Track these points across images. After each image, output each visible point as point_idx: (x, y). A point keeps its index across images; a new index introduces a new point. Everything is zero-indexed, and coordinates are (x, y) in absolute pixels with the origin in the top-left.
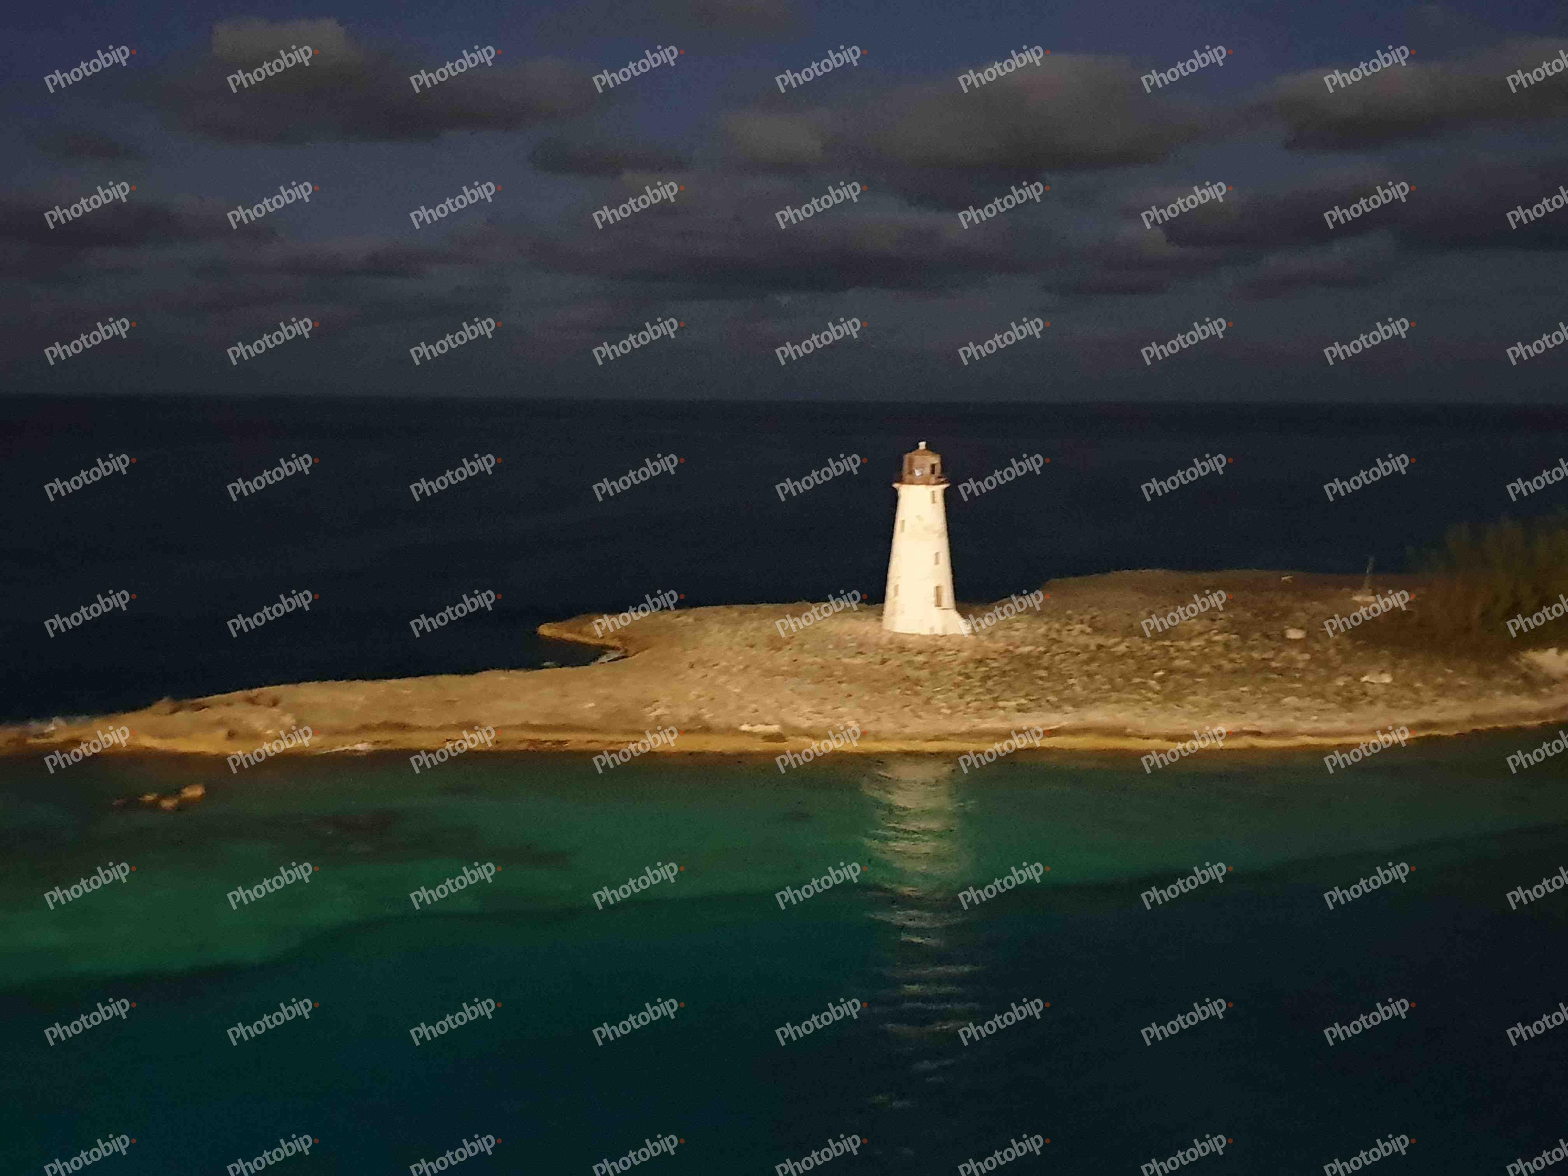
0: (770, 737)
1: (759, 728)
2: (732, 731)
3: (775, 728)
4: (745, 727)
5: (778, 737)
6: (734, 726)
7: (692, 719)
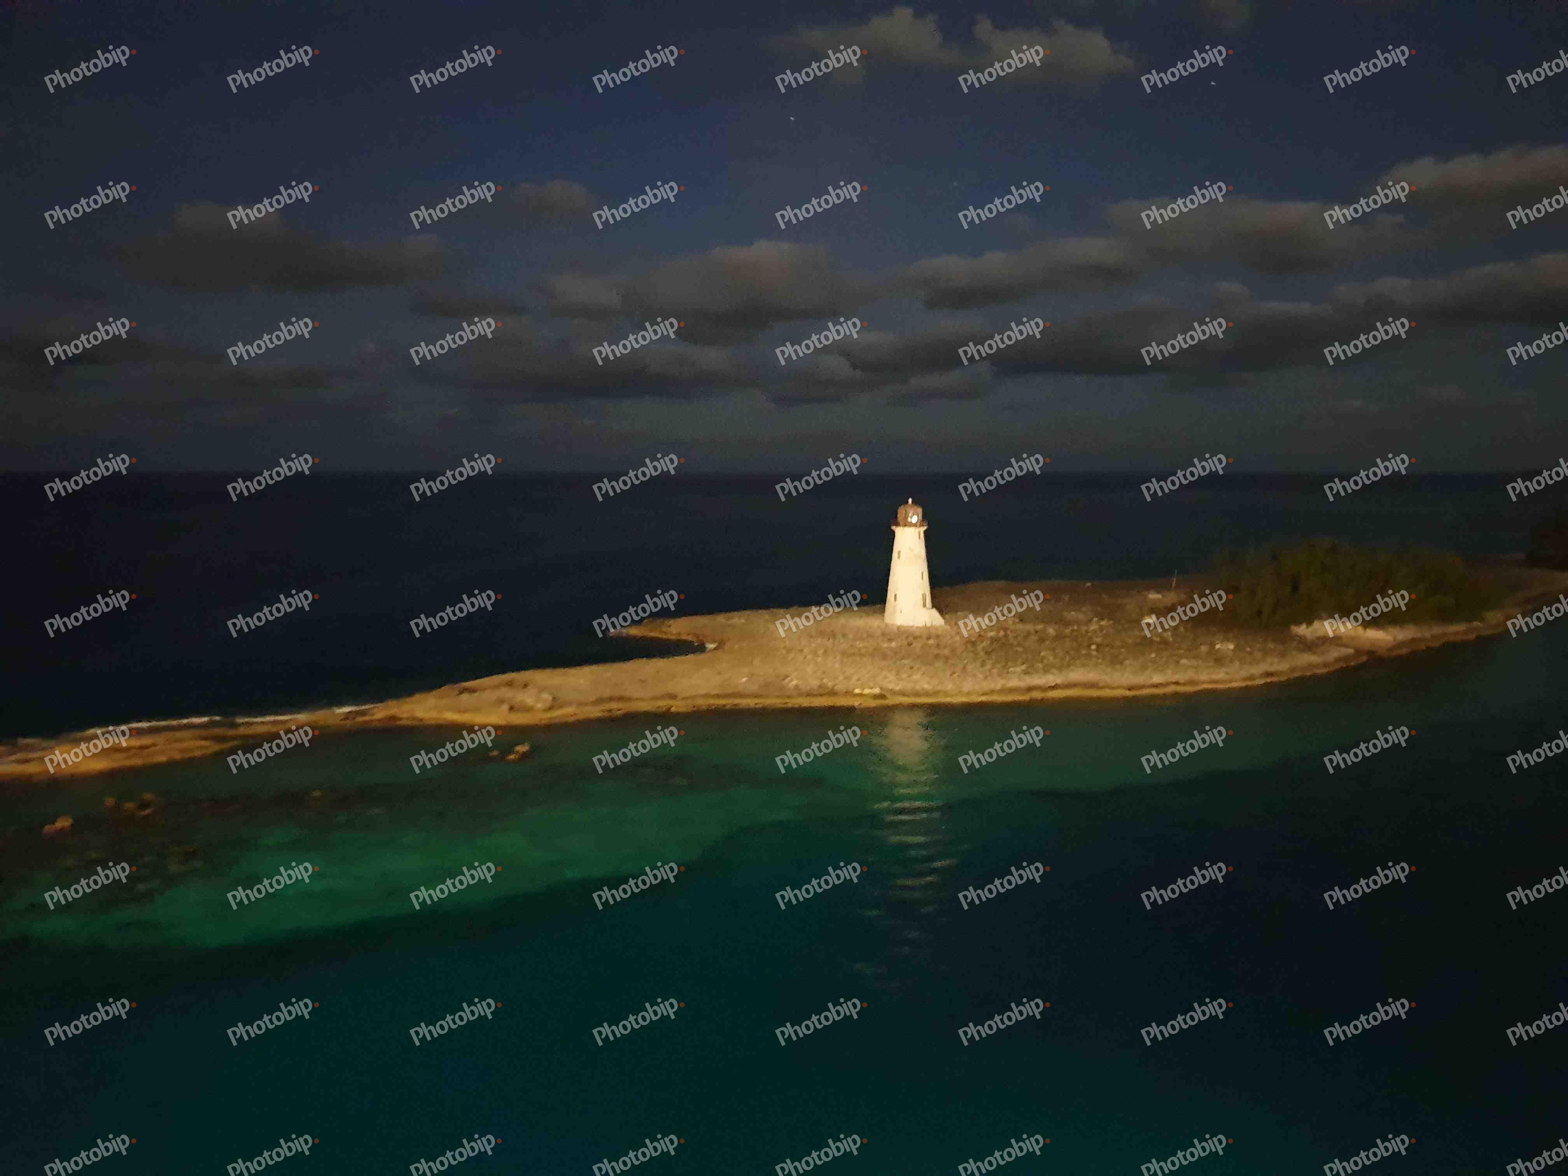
0: (875, 697)
1: (867, 691)
2: (848, 693)
3: (877, 691)
4: (857, 691)
5: (882, 696)
6: (851, 690)
7: (820, 687)
